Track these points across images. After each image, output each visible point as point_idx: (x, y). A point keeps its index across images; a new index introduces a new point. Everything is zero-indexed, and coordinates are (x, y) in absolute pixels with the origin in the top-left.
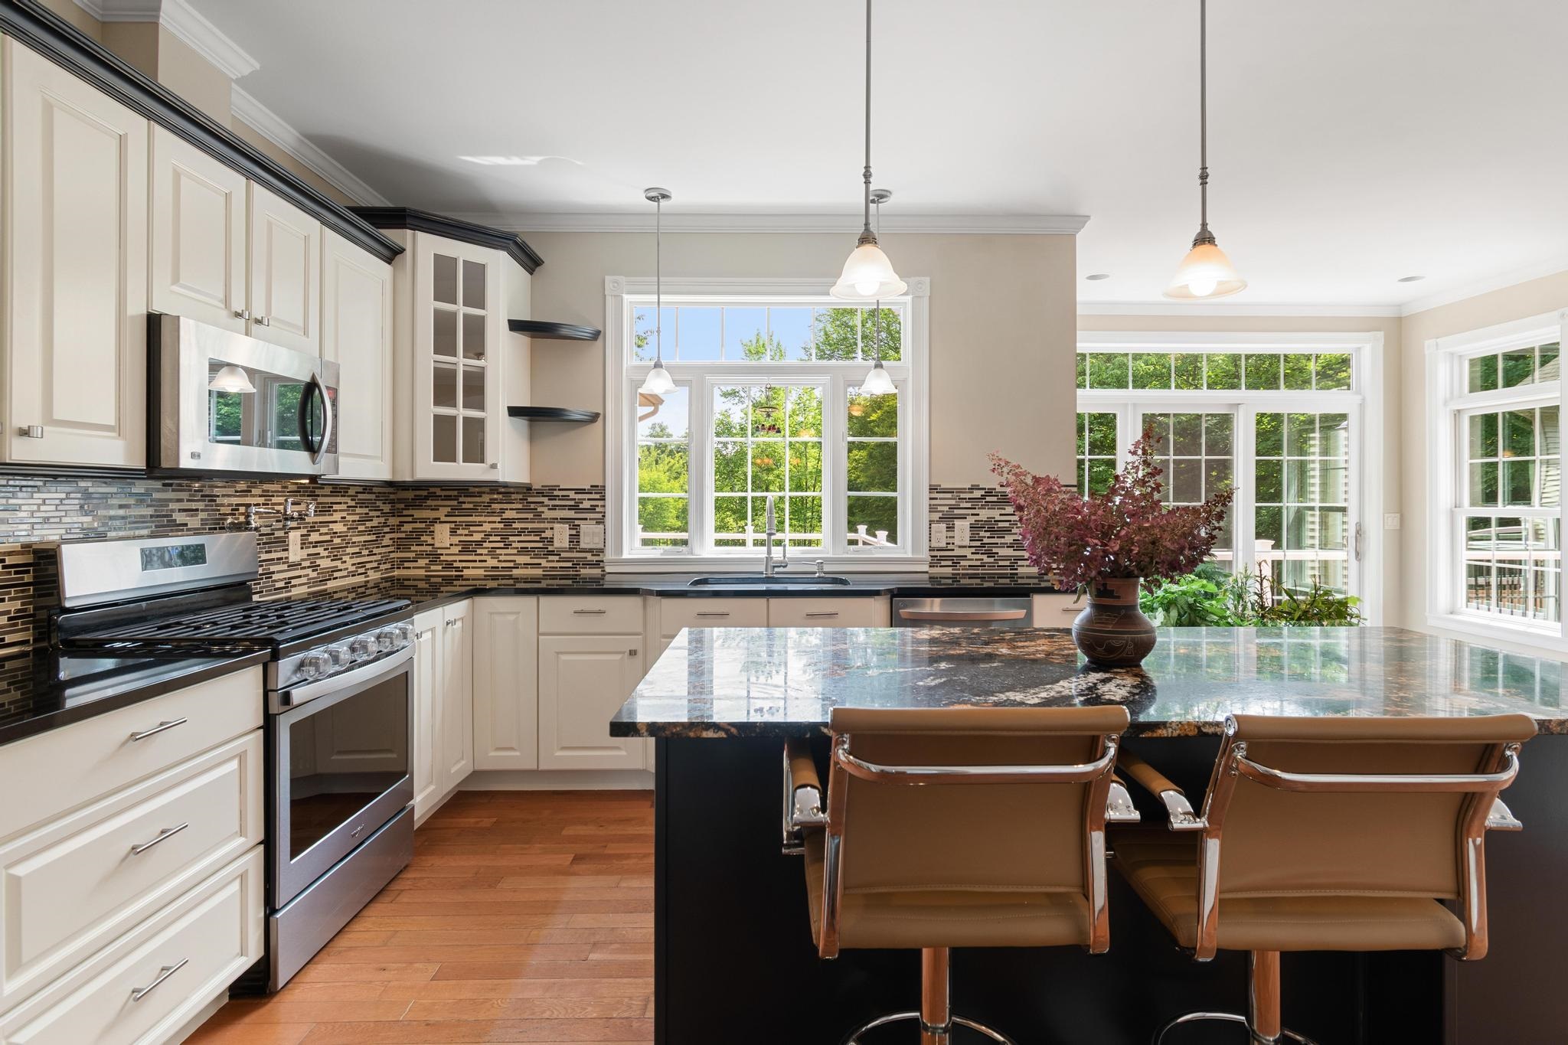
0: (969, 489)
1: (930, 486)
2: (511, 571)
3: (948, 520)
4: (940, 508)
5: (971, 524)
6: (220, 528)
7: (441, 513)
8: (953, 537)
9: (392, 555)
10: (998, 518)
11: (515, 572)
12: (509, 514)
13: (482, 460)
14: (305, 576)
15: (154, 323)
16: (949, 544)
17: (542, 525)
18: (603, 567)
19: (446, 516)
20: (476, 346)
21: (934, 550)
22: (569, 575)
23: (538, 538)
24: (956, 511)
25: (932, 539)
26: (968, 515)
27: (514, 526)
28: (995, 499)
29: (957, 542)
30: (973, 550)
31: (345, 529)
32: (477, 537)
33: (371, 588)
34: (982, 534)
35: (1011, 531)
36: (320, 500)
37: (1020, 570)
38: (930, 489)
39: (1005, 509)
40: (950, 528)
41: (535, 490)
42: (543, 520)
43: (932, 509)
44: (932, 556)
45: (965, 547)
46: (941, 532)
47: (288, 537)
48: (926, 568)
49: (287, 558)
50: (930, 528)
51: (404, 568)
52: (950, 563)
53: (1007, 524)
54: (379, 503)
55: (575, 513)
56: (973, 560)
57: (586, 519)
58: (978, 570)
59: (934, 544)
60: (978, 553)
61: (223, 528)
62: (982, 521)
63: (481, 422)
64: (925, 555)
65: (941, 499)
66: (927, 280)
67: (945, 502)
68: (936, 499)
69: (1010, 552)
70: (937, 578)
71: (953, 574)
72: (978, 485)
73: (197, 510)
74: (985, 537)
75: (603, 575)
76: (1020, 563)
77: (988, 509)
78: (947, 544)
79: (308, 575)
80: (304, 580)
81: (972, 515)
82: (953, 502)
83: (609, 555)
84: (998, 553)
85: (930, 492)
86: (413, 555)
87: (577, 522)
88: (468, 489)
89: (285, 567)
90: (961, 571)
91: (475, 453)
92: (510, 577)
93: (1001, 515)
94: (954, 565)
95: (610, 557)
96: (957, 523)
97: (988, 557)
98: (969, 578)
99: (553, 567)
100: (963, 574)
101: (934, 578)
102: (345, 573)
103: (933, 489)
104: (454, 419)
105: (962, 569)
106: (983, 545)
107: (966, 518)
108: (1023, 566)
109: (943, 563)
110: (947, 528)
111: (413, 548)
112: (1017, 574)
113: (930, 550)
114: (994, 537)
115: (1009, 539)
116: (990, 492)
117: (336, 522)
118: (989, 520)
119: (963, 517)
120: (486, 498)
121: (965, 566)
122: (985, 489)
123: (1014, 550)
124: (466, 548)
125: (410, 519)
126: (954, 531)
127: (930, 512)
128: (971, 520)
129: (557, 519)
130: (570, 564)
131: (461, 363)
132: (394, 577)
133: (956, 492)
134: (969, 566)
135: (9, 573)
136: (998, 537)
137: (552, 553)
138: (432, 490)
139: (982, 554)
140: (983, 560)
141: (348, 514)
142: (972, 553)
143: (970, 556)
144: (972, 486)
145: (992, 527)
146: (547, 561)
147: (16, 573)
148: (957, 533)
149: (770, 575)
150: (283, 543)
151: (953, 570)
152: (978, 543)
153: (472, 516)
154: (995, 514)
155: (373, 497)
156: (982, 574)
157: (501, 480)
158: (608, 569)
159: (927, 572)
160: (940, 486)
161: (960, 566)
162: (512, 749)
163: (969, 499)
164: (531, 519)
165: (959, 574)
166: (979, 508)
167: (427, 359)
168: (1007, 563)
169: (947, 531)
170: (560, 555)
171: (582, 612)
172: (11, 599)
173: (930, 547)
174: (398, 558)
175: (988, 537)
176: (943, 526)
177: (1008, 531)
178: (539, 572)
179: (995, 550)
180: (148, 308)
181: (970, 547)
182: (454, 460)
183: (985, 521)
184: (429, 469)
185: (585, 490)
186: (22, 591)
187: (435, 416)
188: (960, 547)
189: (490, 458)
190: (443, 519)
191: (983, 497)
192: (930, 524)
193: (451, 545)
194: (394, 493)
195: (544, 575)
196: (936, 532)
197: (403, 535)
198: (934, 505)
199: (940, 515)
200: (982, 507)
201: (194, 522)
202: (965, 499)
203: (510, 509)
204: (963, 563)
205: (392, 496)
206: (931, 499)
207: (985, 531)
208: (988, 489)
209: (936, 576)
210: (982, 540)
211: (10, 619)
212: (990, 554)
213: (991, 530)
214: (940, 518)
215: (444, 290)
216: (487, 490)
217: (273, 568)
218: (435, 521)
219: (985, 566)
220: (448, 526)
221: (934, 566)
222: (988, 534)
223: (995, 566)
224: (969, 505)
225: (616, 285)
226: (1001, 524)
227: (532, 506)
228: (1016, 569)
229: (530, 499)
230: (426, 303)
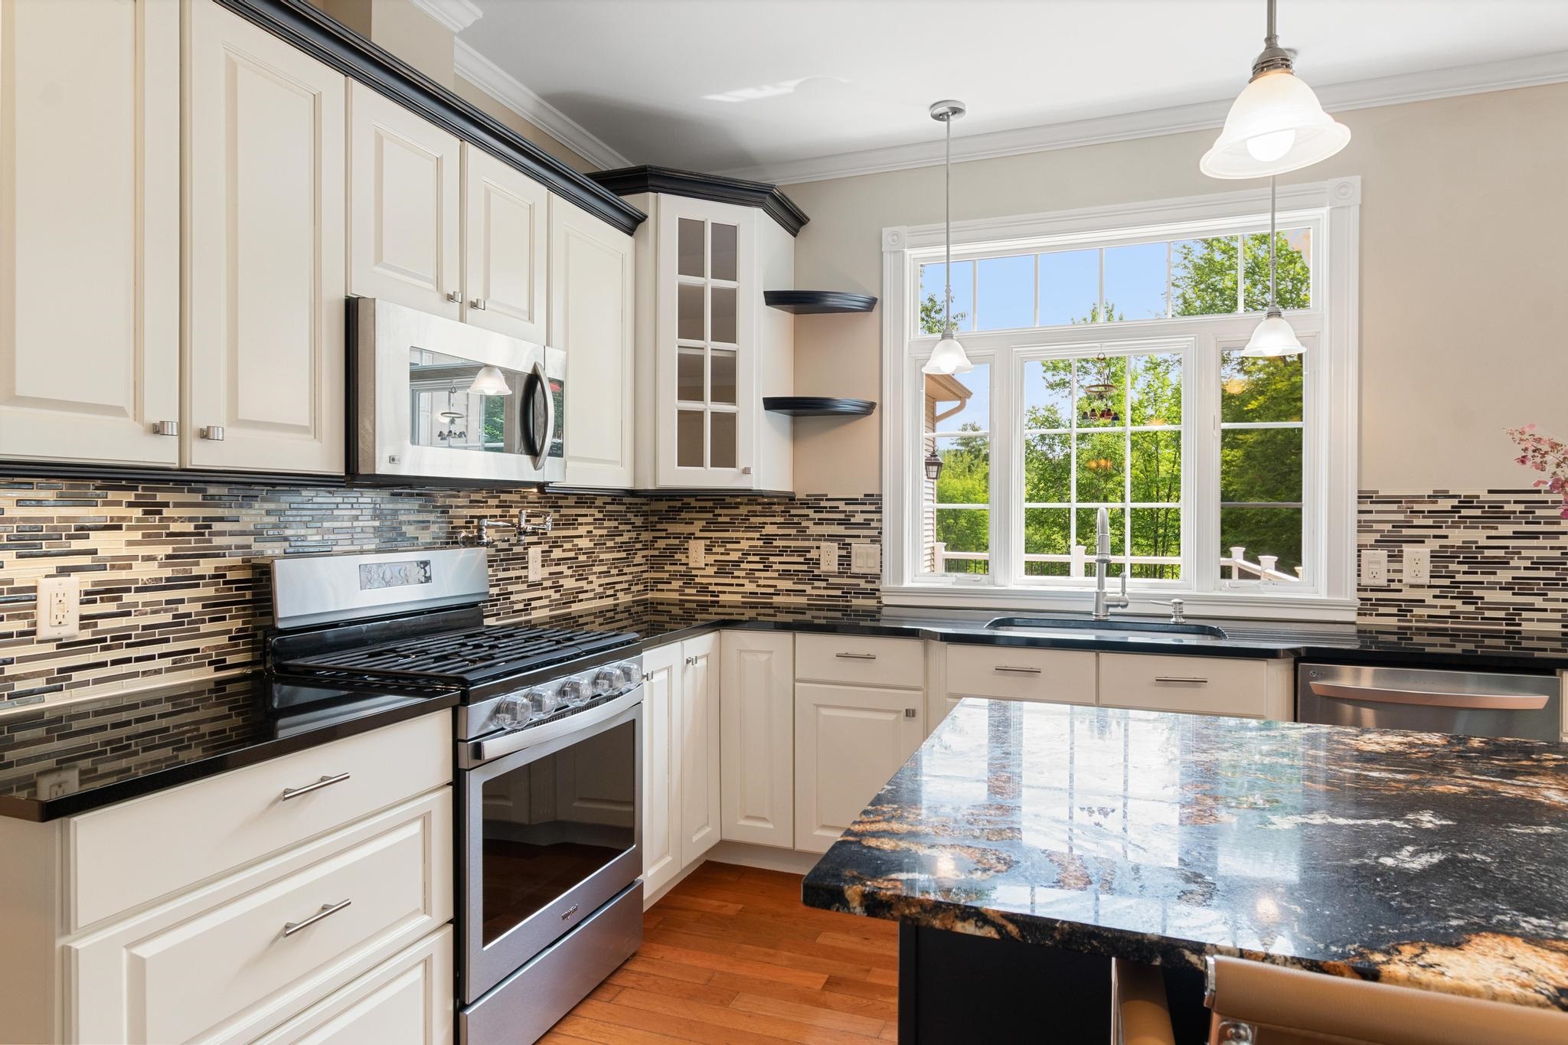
0: (1429, 497)
1: (1359, 492)
2: (772, 598)
3: (1392, 544)
4: (1376, 526)
5: (1432, 551)
6: (453, 543)
7: (696, 528)
8: (1401, 571)
9: (645, 575)
10: (1483, 542)
11: (776, 599)
12: (770, 530)
13: (733, 465)
14: (546, 597)
15: (351, 308)
16: (1393, 581)
17: (806, 544)
18: (879, 598)
19: (701, 531)
20: (726, 329)
21: (1366, 590)
22: (839, 606)
23: (801, 560)
24: (1405, 532)
25: (1362, 573)
26: (1428, 537)
27: (775, 543)
28: (1478, 512)
29: (1407, 578)
30: (1437, 592)
31: (591, 545)
32: (734, 556)
33: (622, 612)
34: (1453, 567)
35: (1508, 563)
36: (564, 511)
37: (1526, 627)
38: (1359, 497)
39: (1497, 528)
40: (1395, 557)
41: (798, 500)
42: (807, 538)
43: (1363, 527)
44: (1362, 599)
45: (1422, 586)
46: (1379, 563)
47: (527, 554)
48: (1352, 616)
49: (526, 577)
50: (1359, 556)
51: (657, 590)
52: (1394, 610)
53: (1501, 553)
54: (630, 516)
55: (846, 528)
56: (1435, 607)
57: (859, 536)
58: (1447, 623)
59: (1366, 581)
60: (1446, 597)
61: (457, 543)
62: (1453, 547)
63: (732, 417)
64: (1351, 596)
65: (1378, 512)
66: (1356, 180)
67: (1386, 518)
68: (1371, 512)
69: (1507, 597)
70: (1371, 632)
71: (1400, 628)
72: (1447, 491)
73: (428, 522)
74: (1458, 572)
75: (880, 608)
76: (1525, 615)
77: (1465, 528)
78: (1389, 581)
79: (550, 596)
80: (545, 602)
81: (1435, 537)
82: (1401, 517)
83: (887, 583)
84: (1482, 598)
85: (1359, 503)
86: (666, 575)
87: (848, 541)
88: (724, 500)
89: (524, 587)
90: (1414, 624)
91: (725, 456)
92: (770, 606)
93: (1488, 538)
94: (1402, 613)
95: (888, 586)
96: (1407, 549)
97: (1464, 603)
98: (1429, 635)
99: (819, 596)
100: (1418, 628)
101: (1365, 632)
102: (591, 595)
103: (1362, 497)
104: (701, 414)
105: (1417, 621)
106: (1455, 585)
107: (1423, 542)
108: (1532, 620)
109: (1382, 610)
110: (1389, 556)
111: (667, 568)
112: (1519, 632)
113: (1358, 590)
114: (1476, 573)
115: (1504, 576)
116: (1468, 502)
117: (581, 537)
118: (1466, 546)
119: (1419, 540)
120: (743, 510)
121: (1420, 616)
122: (1460, 496)
123: (1514, 594)
124: (723, 569)
125: (663, 534)
126: (1401, 562)
127: (1359, 531)
128: (1436, 544)
129: (824, 536)
130: (839, 593)
131: (709, 347)
132: (647, 599)
133: (1406, 502)
134: (1429, 616)
135: (230, 589)
136: (1482, 573)
137: (818, 578)
138: (686, 500)
139: (1452, 598)
140: (1454, 607)
141: (595, 528)
142: (1435, 597)
143: (1429, 601)
144: (1435, 491)
145: (1471, 556)
146: (812, 588)
147: (237, 589)
148: (1407, 564)
149: (1102, 618)
150: (522, 560)
151: (1399, 621)
152: (1447, 582)
153: (728, 531)
154: (1479, 536)
155: (623, 508)
156: (1453, 629)
157: (755, 488)
158: (885, 600)
159: (1353, 623)
160: (1377, 492)
161: (1413, 616)
162: (764, 819)
163: (1429, 512)
164: (794, 535)
165: (1410, 628)
166: (1447, 527)
167: (671, 345)
168: (1502, 614)
169: (1389, 561)
170: (827, 580)
171: (846, 656)
172: (231, 618)
173: (1359, 585)
174: (651, 578)
175: (1465, 573)
176: (1383, 554)
177: (1504, 563)
178: (802, 600)
179: (1476, 593)
180: (346, 292)
181: (1430, 587)
182: (701, 465)
183: (1459, 547)
185: (857, 499)
186: (244, 609)
187: (680, 412)
188: (1412, 586)
189: (742, 461)
190: (698, 534)
191: (1455, 509)
192: (1359, 551)
193: (706, 565)
194: (647, 504)
195: (809, 605)
196: (1370, 563)
197: (656, 553)
198: (1365, 521)
199: (1378, 536)
200: (1455, 526)
201: (425, 537)
202: (1423, 512)
203: (771, 524)
204: (1417, 611)
205: (645, 508)
206: (1360, 512)
207: (1459, 563)
208: (1465, 497)
209: (1369, 629)
210: (1454, 577)
211: (230, 639)
212: (1468, 599)
213: (1470, 561)
214: (1376, 541)
215: (690, 262)
216: (745, 500)
217: (511, 588)
218: (690, 536)
219: (1459, 618)
220: (703, 542)
221: (1365, 614)
222: (1465, 568)
223: (1477, 618)
224: (1430, 522)
225: (895, 238)
226: (1487, 553)
227: (796, 520)
228: (1520, 625)
229: (793, 512)
230: (671, 280)
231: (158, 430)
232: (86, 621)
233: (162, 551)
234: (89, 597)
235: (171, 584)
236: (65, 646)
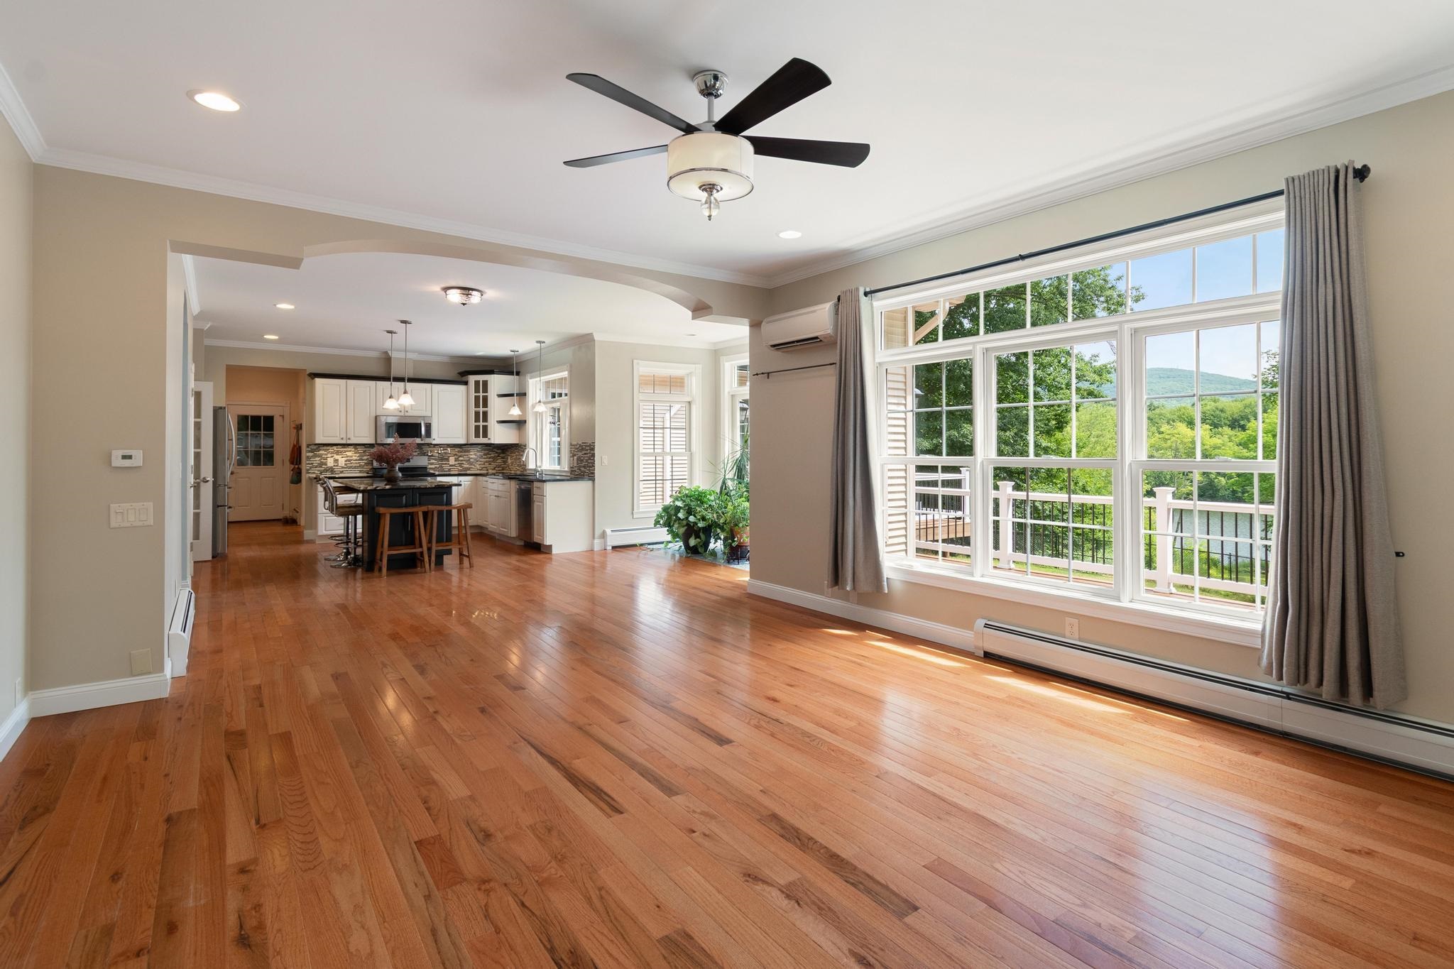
1: (570, 444)
13: (487, 437)
15: (376, 417)
20: (485, 405)
25: (571, 463)
26: (577, 454)
29: (575, 464)
44: (570, 470)
48: (569, 474)
56: (577, 472)
62: (579, 457)
63: (487, 426)
64: (568, 469)
85: (570, 446)
91: (485, 435)
104: (480, 425)
107: (576, 456)
113: (570, 468)
115: (583, 464)
131: (481, 410)
139: (579, 470)
140: (579, 472)
142: (577, 470)
148: (575, 461)
150: (448, 460)
152: (578, 466)
154: (581, 454)
158: (528, 472)
159: (569, 476)
167: (473, 410)
173: (570, 466)
177: (583, 461)
179: (581, 468)
180: (376, 415)
182: (479, 437)
184: (473, 440)
187: (475, 425)
188: (575, 467)
189: (489, 437)
191: (579, 447)
192: (570, 458)
200: (579, 452)
201: (416, 454)
206: (571, 448)
210: (579, 464)
213: (580, 460)
215: (477, 390)
222: (580, 462)
226: (582, 458)
230: (473, 394)
231: (342, 439)
232: (345, 464)
233: (358, 455)
234: (346, 461)
235: (359, 460)
236: (343, 468)
